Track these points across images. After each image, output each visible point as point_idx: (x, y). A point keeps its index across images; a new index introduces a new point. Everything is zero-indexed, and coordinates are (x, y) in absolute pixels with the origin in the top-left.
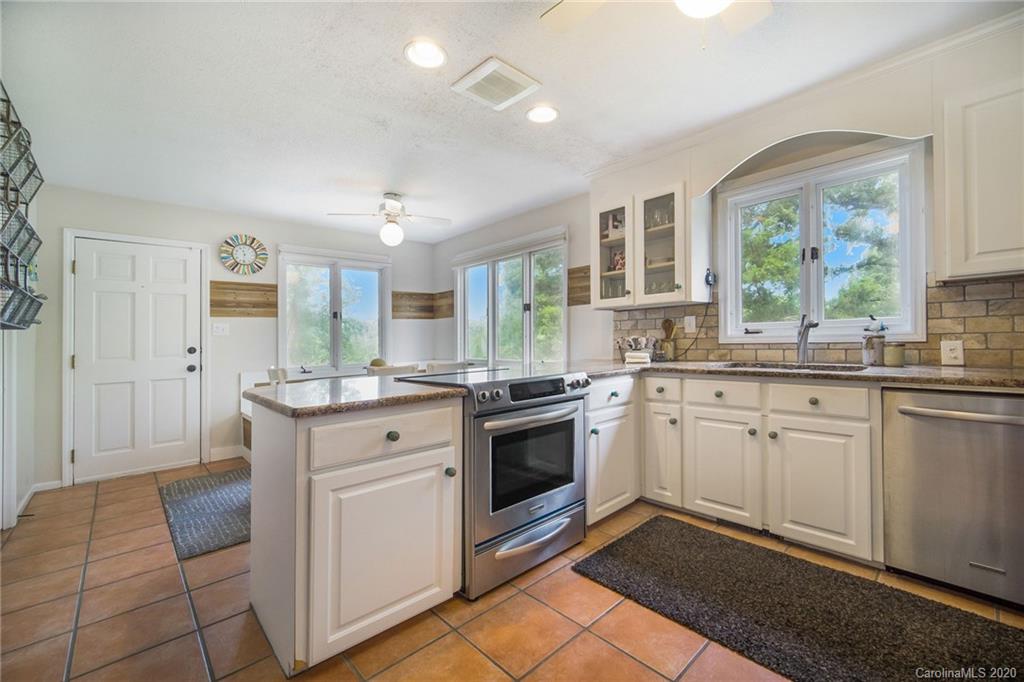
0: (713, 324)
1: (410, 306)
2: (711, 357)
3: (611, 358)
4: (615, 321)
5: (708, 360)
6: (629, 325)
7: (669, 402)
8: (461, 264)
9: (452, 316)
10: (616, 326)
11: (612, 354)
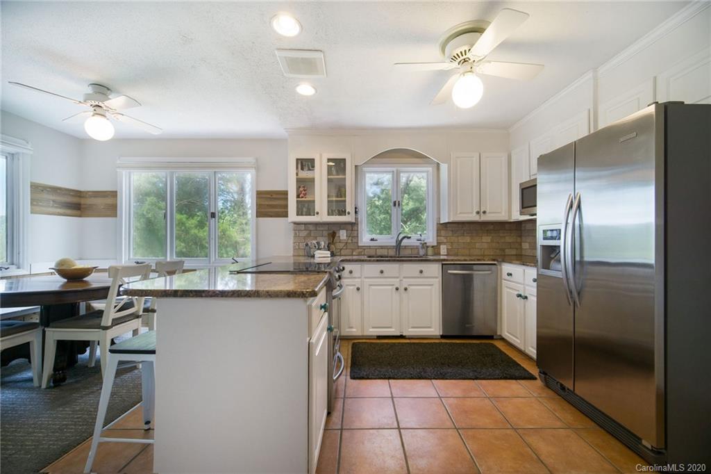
0: (355, 235)
1: (53, 201)
2: (354, 254)
3: (292, 255)
4: (294, 230)
5: (352, 255)
6: (304, 234)
7: (355, 278)
8: (127, 167)
9: (116, 216)
10: (296, 234)
11: (292, 252)
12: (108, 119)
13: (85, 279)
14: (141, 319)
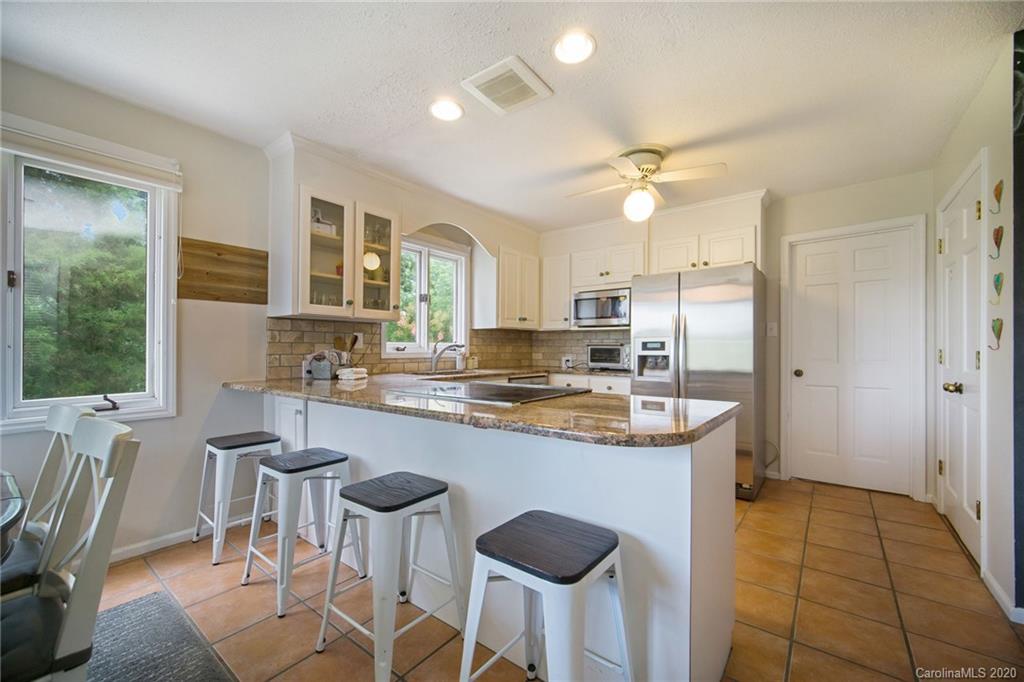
0: (377, 341)
2: (374, 371)
6: (290, 337)
10: (273, 337)
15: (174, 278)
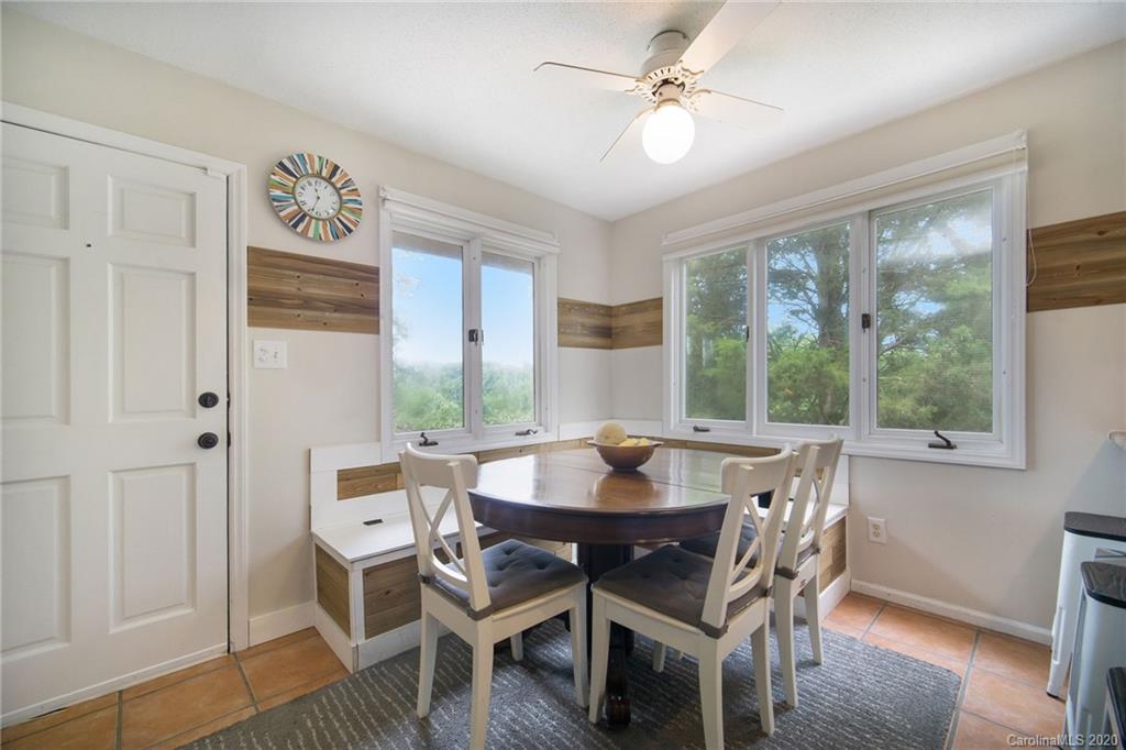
1: (581, 325)
9: (662, 343)
12: (684, 108)
13: (639, 469)
14: (769, 598)
15: (1022, 284)
